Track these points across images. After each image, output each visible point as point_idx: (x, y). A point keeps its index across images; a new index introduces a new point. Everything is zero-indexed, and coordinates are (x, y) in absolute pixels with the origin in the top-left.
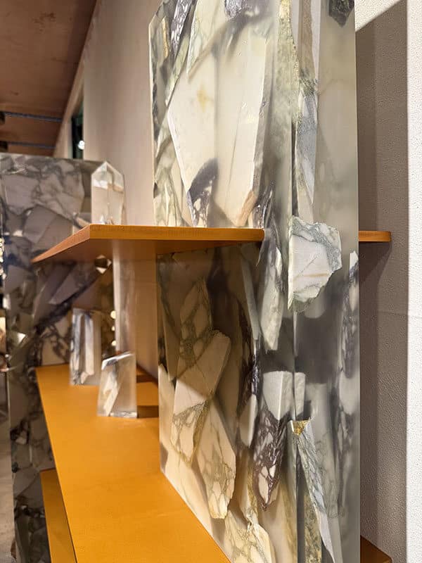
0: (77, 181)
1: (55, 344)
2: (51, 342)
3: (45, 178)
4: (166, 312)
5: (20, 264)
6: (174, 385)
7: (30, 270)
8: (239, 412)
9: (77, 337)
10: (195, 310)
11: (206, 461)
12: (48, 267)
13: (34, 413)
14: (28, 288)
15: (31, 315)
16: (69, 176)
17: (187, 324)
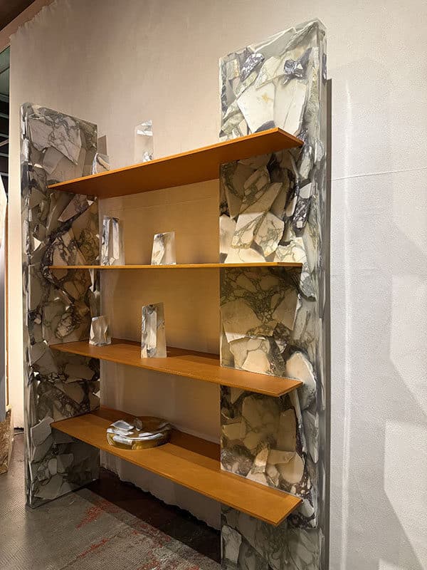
0: (77, 134)
1: (62, 251)
2: (59, 249)
3: (57, 128)
4: (229, 189)
5: (38, 188)
6: (236, 219)
7: (45, 193)
8: (285, 208)
9: (107, 235)
10: (258, 179)
11: (262, 237)
12: (57, 193)
13: (46, 302)
14: (45, 207)
15: (46, 227)
16: (72, 129)
17: (249, 188)
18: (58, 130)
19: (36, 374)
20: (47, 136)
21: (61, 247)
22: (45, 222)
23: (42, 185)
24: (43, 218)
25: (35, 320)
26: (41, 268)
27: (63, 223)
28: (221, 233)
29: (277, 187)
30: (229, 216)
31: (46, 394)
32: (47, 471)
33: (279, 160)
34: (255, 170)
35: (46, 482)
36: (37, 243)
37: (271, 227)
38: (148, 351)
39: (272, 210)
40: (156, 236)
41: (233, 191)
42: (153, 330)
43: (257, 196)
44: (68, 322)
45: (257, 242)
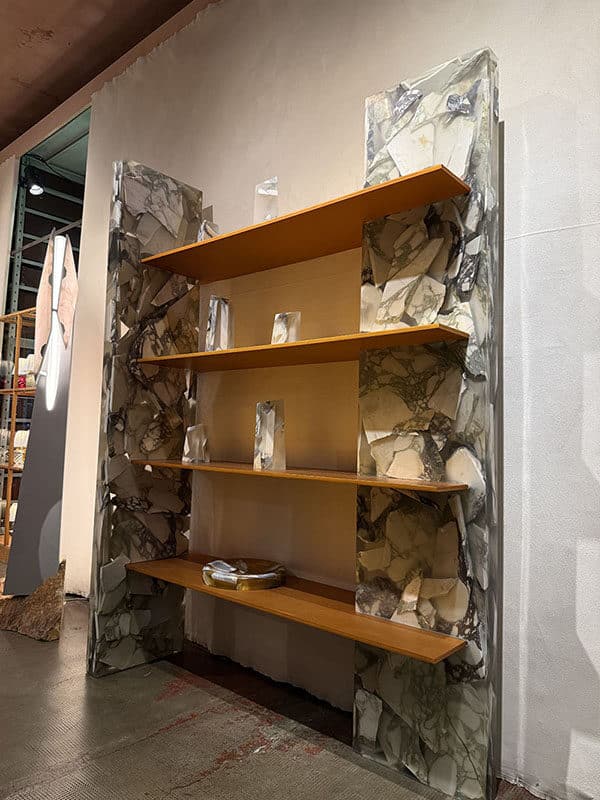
0: (179, 201)
1: (153, 343)
2: (151, 340)
3: (156, 190)
4: (375, 251)
5: (130, 261)
6: (382, 288)
7: (137, 269)
8: (447, 269)
9: (214, 318)
10: (412, 237)
11: (416, 307)
12: (152, 270)
13: (131, 404)
14: (136, 285)
15: (136, 310)
16: (173, 194)
17: (401, 248)
18: (157, 193)
19: (112, 496)
20: (143, 200)
21: (153, 337)
22: (135, 304)
23: (134, 258)
24: (133, 299)
25: (117, 426)
26: (128, 361)
27: (157, 308)
28: (362, 306)
29: (437, 243)
30: (374, 284)
31: (123, 524)
32: (117, 629)
33: (439, 213)
34: (408, 226)
35: (115, 643)
36: (124, 330)
37: (429, 293)
38: (263, 460)
39: (429, 273)
40: (277, 316)
41: (379, 253)
42: (270, 433)
43: (411, 257)
44: (156, 434)
45: (410, 313)
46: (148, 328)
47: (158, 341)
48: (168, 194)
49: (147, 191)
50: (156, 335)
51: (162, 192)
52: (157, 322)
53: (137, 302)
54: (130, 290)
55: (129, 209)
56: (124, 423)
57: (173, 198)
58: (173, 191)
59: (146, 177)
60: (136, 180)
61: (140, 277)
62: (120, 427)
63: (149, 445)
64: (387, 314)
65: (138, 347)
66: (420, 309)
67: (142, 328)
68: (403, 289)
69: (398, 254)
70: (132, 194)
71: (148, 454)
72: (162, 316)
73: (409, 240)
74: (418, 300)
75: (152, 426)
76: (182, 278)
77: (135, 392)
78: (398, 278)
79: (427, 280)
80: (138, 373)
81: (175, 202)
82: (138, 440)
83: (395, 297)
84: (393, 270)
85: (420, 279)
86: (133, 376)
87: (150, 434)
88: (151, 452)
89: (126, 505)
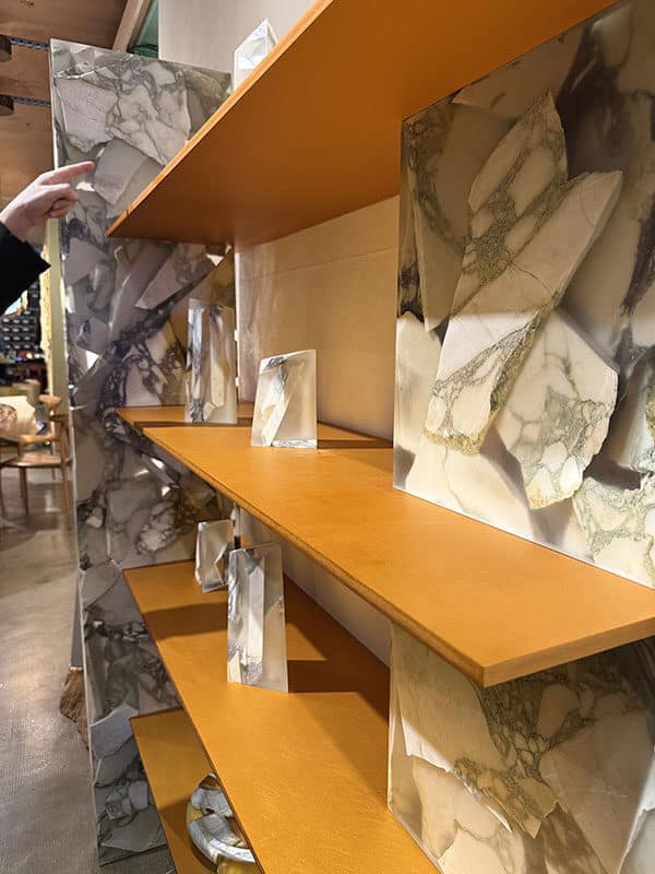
0: (180, 103)
1: (147, 374)
2: (141, 370)
5: (88, 237)
6: (440, 332)
8: (629, 303)
10: (517, 166)
11: (524, 423)
12: (134, 246)
13: (114, 481)
14: (103, 279)
15: (107, 323)
16: (166, 93)
17: (488, 206)
18: (131, 98)
19: (97, 624)
22: (104, 312)
23: (96, 231)
24: (99, 305)
25: (89, 521)
26: (99, 413)
27: (151, 313)
29: (595, 193)
30: (422, 320)
31: (122, 661)
32: (126, 803)
34: (512, 123)
35: (126, 821)
37: (562, 386)
38: (244, 668)
39: (570, 306)
40: (263, 363)
41: (438, 222)
43: (514, 240)
44: (166, 521)
45: (508, 436)
46: (133, 351)
47: (156, 370)
48: (154, 95)
49: (109, 97)
50: (150, 360)
51: (142, 94)
52: (150, 337)
53: (108, 307)
54: (89, 289)
55: (73, 140)
56: (105, 512)
57: (167, 99)
58: (166, 86)
59: (104, 71)
60: (83, 80)
61: (110, 263)
62: (95, 521)
63: (153, 541)
64: (448, 421)
65: (117, 387)
66: (533, 432)
67: (121, 351)
68: (488, 352)
69: (480, 226)
70: (77, 110)
71: (152, 554)
72: (159, 325)
73: (508, 180)
74: (528, 400)
75: (158, 509)
76: (196, 249)
77: (122, 461)
78: (478, 311)
79: (560, 335)
80: (120, 430)
81: (173, 107)
82: (132, 535)
83: (467, 375)
84: (465, 284)
85: (538, 327)
86: (112, 435)
87: (152, 523)
88: (158, 550)
89: (122, 634)
